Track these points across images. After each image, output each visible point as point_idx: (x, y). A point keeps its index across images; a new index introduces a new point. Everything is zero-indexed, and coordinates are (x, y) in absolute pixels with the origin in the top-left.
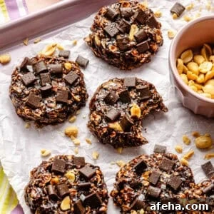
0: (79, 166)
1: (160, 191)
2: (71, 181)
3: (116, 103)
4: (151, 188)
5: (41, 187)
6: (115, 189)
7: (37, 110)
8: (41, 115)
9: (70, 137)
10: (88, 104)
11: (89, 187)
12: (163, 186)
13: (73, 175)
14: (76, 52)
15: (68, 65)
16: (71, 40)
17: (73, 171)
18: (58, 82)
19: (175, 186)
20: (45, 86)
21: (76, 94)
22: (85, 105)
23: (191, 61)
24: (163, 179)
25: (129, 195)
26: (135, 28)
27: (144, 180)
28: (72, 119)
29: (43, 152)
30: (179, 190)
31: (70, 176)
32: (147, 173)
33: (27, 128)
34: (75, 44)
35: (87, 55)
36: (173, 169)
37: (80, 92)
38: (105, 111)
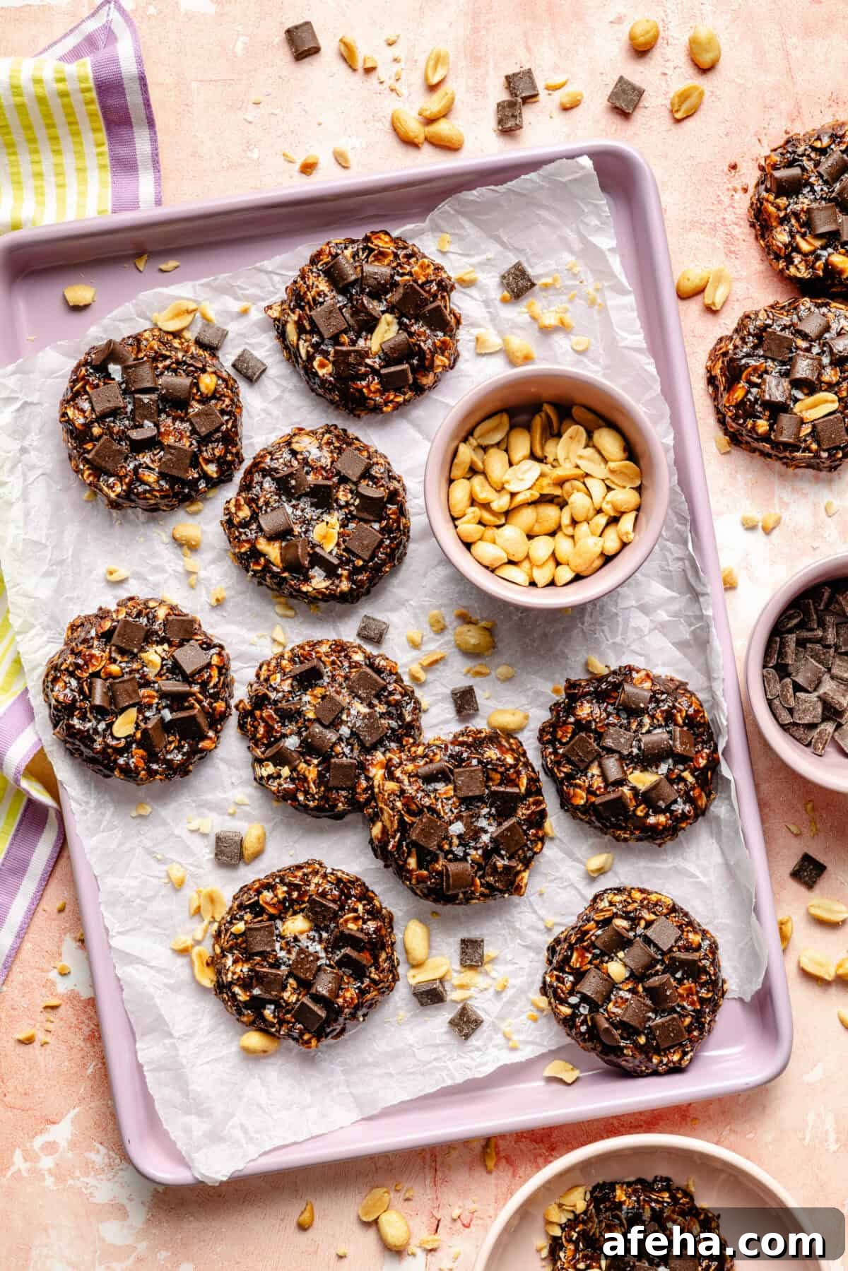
0: (177, 640)
1: (334, 739)
2: (151, 673)
3: (298, 499)
4: (317, 729)
5: (78, 679)
6: (246, 701)
7: (111, 480)
8: (118, 496)
9: (181, 545)
10: (238, 476)
11: (185, 696)
12: (345, 731)
13: (158, 660)
14: (243, 335)
15: (208, 382)
16: (237, 299)
17: (159, 649)
18: (174, 420)
19: (369, 740)
20: (141, 426)
21: (208, 461)
22: (230, 480)
23: (498, 445)
24: (348, 715)
25: (269, 729)
26: (388, 324)
27: (309, 702)
28: (193, 508)
29: (111, 573)
30: (374, 747)
31: (150, 661)
32: (318, 691)
33: (87, 501)
34: (245, 312)
35: (265, 349)
36: (378, 696)
37: (220, 457)
38: (267, 504)
